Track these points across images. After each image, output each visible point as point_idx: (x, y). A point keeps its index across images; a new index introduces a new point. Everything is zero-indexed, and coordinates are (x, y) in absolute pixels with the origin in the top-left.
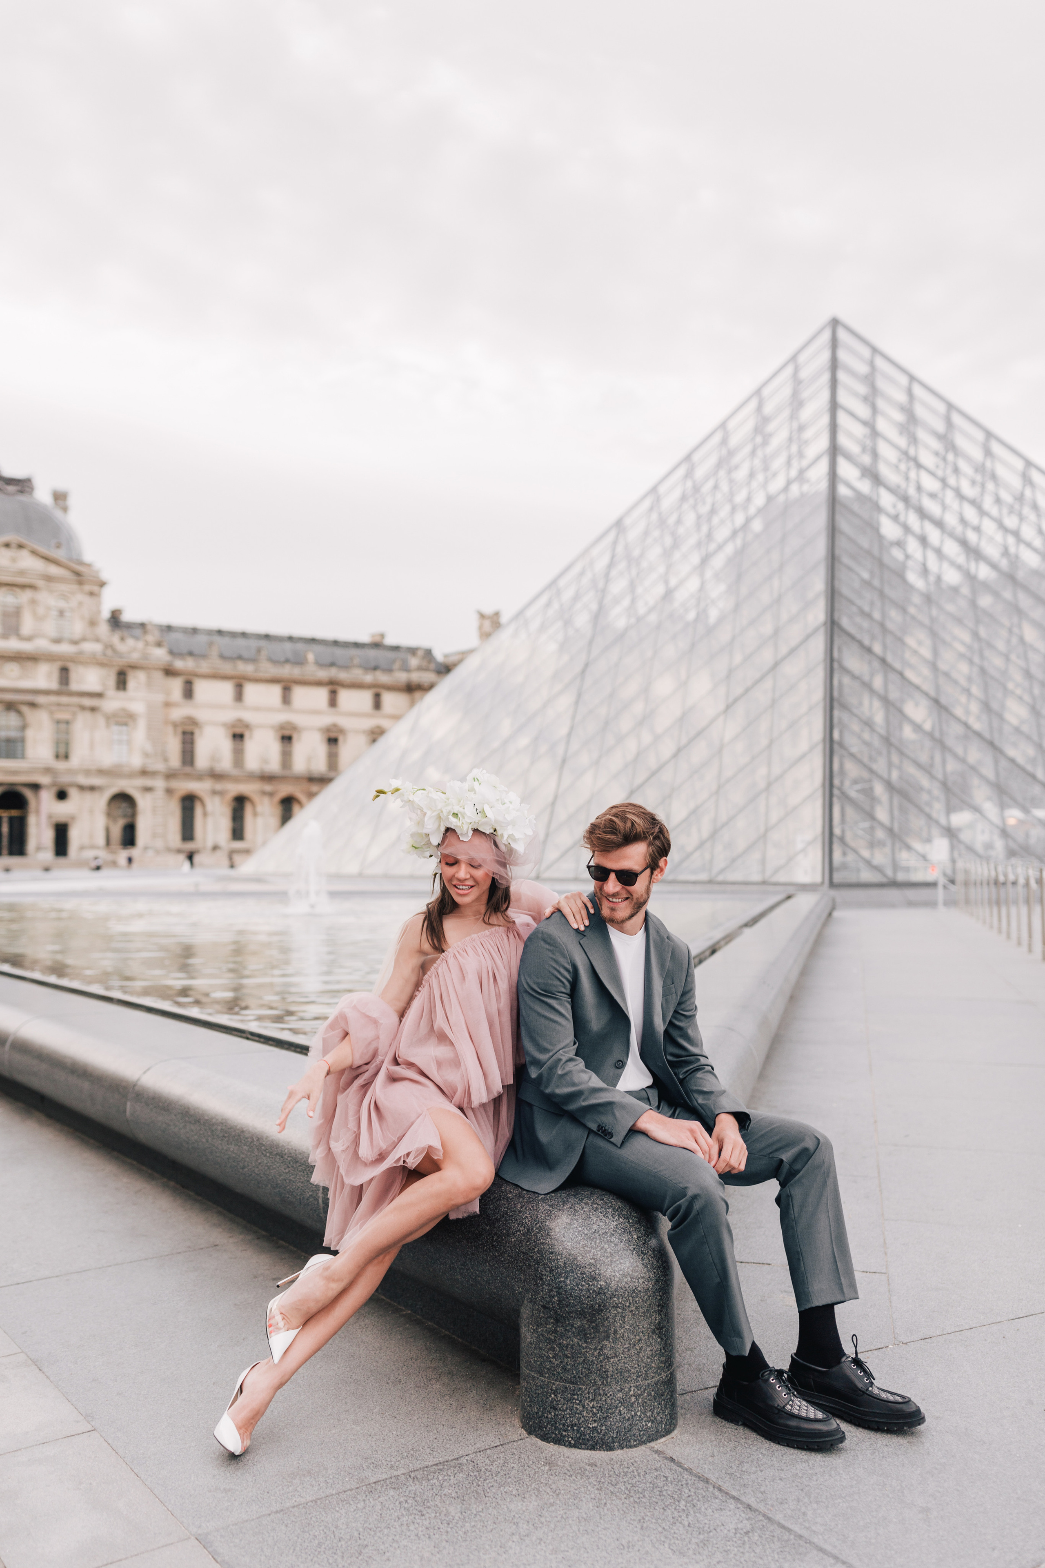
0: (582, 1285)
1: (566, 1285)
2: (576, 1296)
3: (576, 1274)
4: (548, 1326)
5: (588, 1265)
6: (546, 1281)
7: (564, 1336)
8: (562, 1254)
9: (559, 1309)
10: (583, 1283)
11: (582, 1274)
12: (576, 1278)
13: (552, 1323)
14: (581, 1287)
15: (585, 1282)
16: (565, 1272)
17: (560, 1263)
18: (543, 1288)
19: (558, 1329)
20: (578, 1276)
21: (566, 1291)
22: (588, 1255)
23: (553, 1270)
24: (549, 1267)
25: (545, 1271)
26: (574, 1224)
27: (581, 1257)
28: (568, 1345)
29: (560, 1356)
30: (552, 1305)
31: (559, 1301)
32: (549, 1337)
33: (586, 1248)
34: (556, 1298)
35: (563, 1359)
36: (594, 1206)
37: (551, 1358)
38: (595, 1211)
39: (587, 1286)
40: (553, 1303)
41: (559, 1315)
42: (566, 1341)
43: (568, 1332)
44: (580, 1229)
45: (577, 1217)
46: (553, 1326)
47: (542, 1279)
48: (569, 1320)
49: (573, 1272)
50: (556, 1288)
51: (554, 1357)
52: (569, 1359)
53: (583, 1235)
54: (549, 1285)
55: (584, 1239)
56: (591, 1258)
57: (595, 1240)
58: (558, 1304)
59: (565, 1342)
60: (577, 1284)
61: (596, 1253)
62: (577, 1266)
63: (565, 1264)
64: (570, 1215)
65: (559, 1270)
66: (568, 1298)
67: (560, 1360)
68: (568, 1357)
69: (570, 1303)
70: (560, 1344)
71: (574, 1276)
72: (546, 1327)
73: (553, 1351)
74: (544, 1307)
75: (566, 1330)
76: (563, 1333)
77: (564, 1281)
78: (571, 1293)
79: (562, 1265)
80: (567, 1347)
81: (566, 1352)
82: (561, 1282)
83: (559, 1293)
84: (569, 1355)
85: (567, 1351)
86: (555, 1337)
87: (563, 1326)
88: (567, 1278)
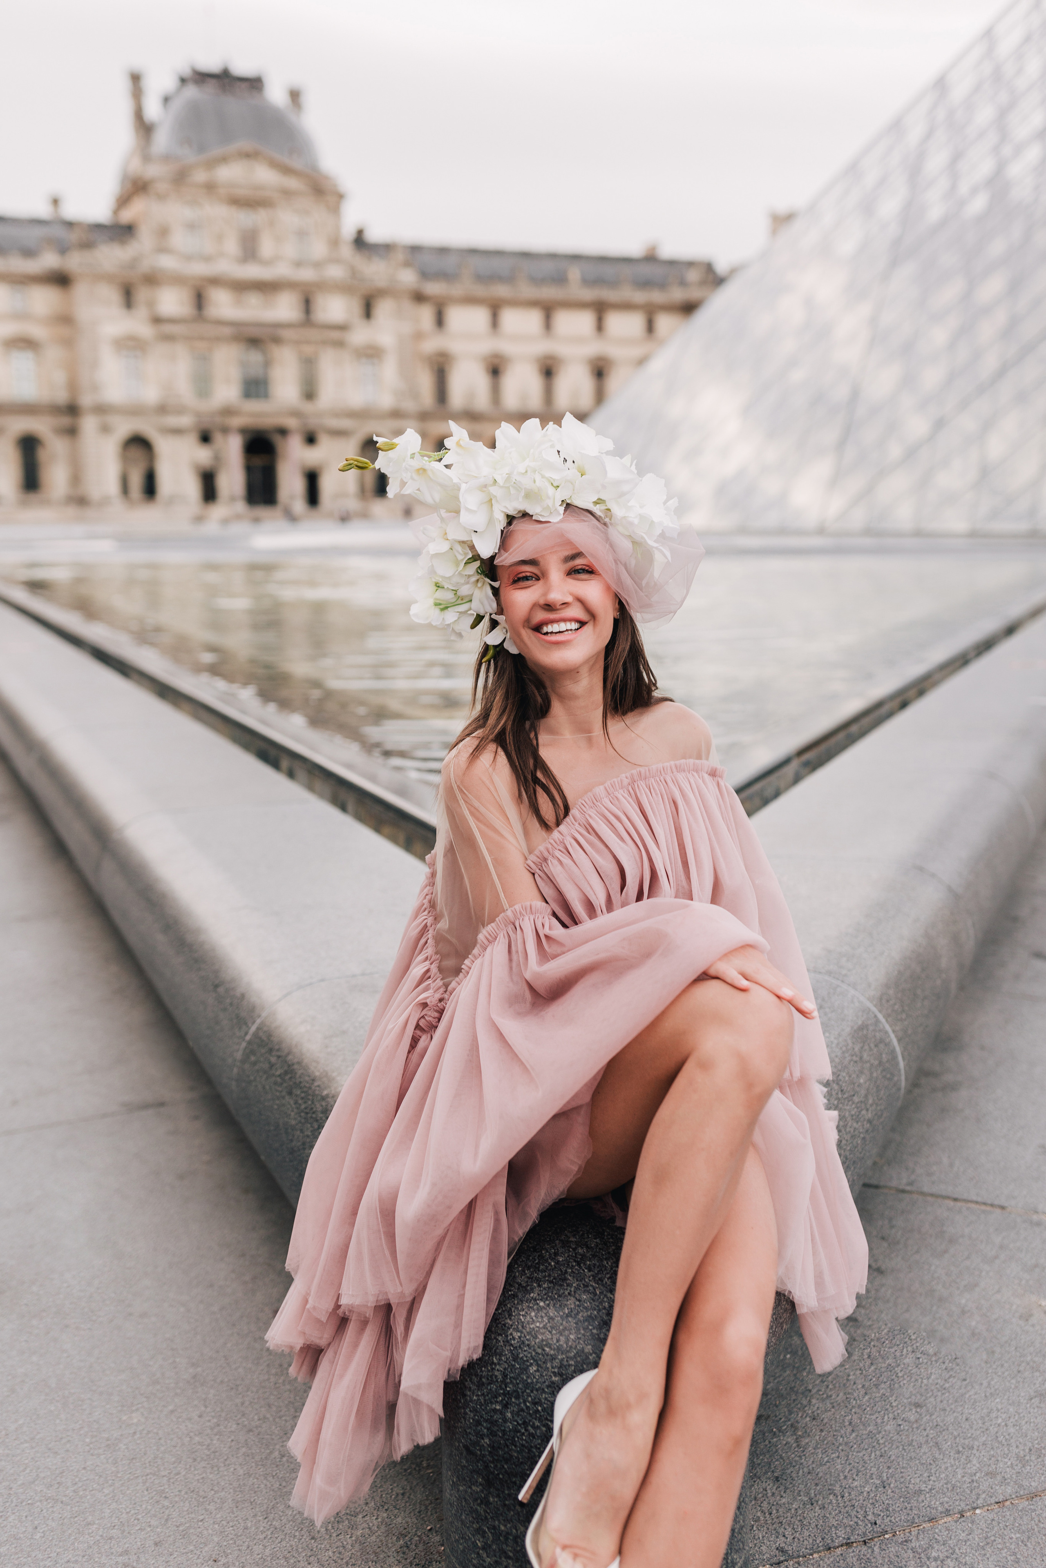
0: (533, 1427)
1: (505, 1420)
2: (523, 1445)
3: (525, 1402)
4: (474, 1488)
5: (548, 1387)
6: (471, 1401)
7: (502, 1514)
8: (501, 1355)
9: (493, 1462)
10: (537, 1423)
11: (535, 1403)
12: (522, 1410)
13: (481, 1484)
14: (532, 1430)
15: (540, 1420)
16: (504, 1394)
17: (496, 1373)
18: (466, 1413)
19: (491, 1499)
20: (527, 1407)
21: (504, 1432)
22: (549, 1365)
23: (483, 1384)
24: (476, 1375)
25: (471, 1380)
26: (532, 1290)
27: (535, 1368)
28: (508, 1533)
29: (494, 1551)
30: (480, 1450)
31: (494, 1448)
32: (477, 1509)
33: (547, 1349)
34: (487, 1441)
35: (500, 1558)
36: (580, 1251)
37: (479, 1548)
38: (579, 1264)
39: (544, 1429)
40: (482, 1448)
41: (493, 1473)
42: (505, 1526)
43: (509, 1510)
44: (542, 1304)
45: (540, 1275)
46: (482, 1491)
47: (464, 1395)
48: (509, 1488)
49: (517, 1398)
50: (486, 1421)
51: (483, 1548)
52: (510, 1561)
53: (545, 1319)
54: (475, 1410)
55: (545, 1327)
56: (554, 1373)
57: (567, 1333)
58: (490, 1452)
59: (502, 1528)
60: (524, 1423)
61: (565, 1363)
62: (527, 1385)
63: (505, 1376)
64: (529, 1269)
65: (494, 1387)
66: (508, 1446)
67: (494, 1558)
68: (508, 1557)
69: (511, 1456)
70: (494, 1528)
71: (519, 1405)
72: (470, 1487)
73: (484, 1537)
74: (466, 1448)
75: (505, 1505)
76: (498, 1509)
77: (501, 1412)
78: (513, 1438)
79: (500, 1377)
80: (506, 1539)
81: (504, 1546)
82: (495, 1410)
83: (492, 1434)
84: (511, 1554)
85: (507, 1545)
86: (485, 1511)
87: (498, 1496)
88: (506, 1406)
